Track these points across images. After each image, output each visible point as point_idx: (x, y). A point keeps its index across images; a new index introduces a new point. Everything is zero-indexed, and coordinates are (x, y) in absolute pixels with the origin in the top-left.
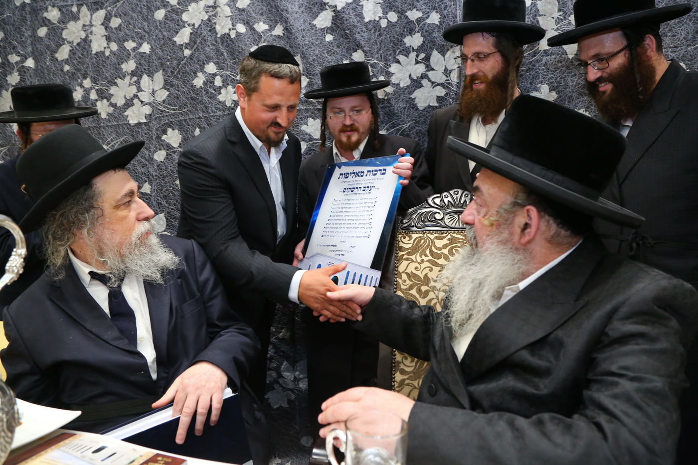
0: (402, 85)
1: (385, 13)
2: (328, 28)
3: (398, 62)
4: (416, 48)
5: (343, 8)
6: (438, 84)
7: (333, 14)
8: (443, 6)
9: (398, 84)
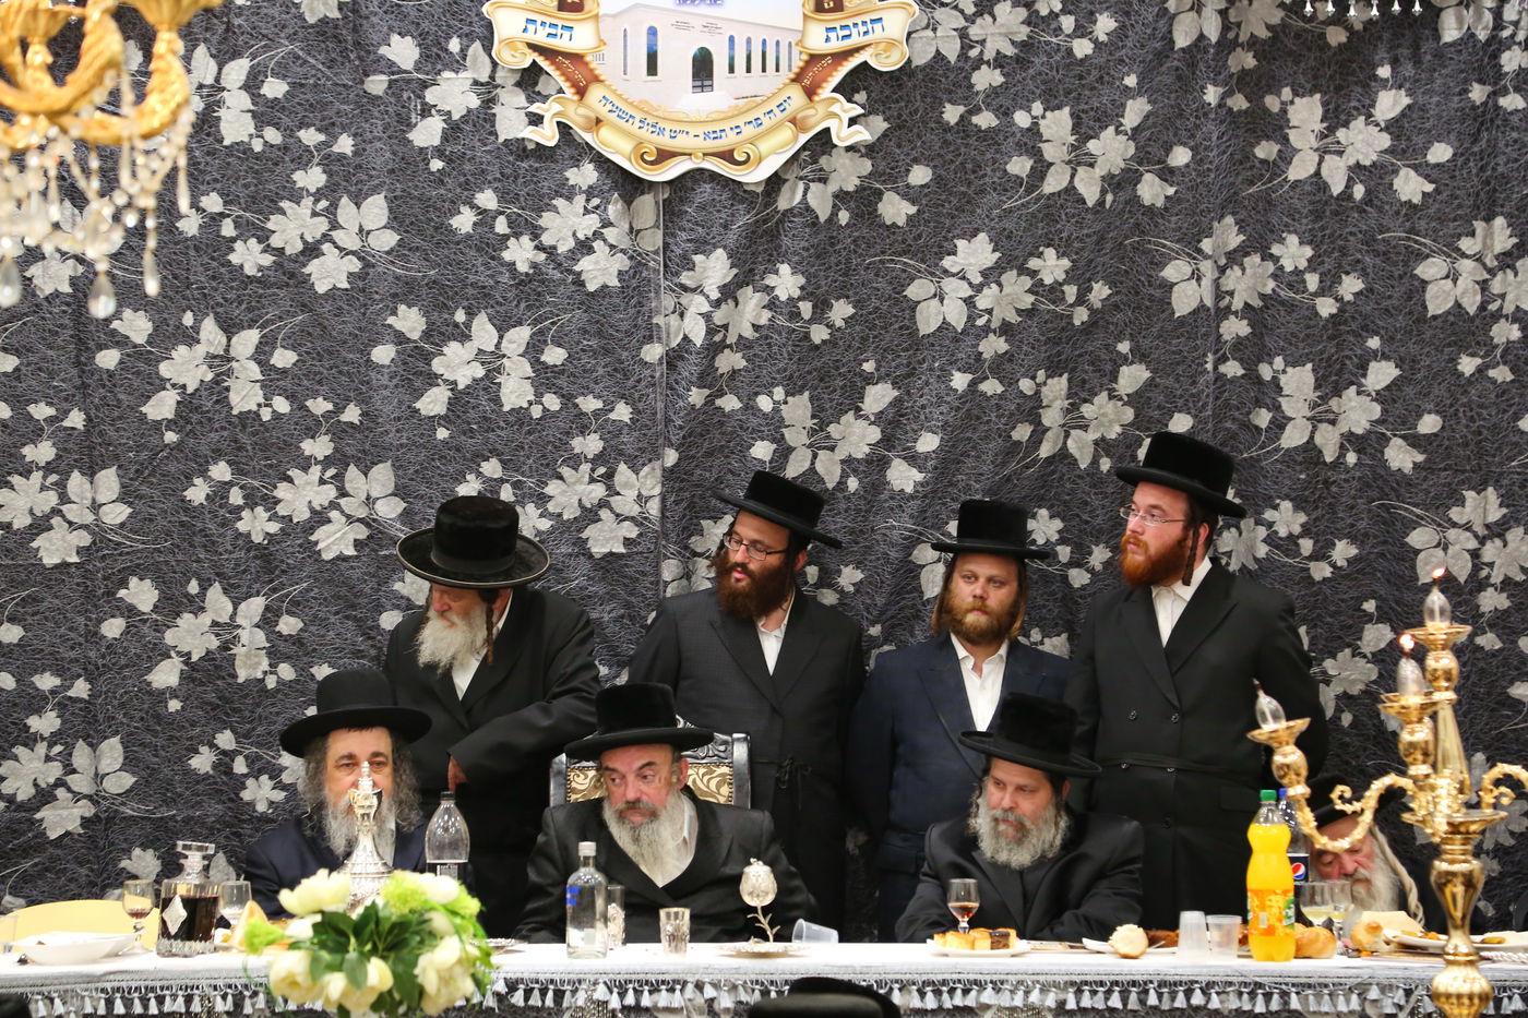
0: (565, 517)
1: (539, 395)
2: (441, 417)
3: (560, 478)
4: (590, 456)
5: (468, 387)
6: (626, 519)
7: (449, 394)
8: (636, 395)
9: (560, 515)
